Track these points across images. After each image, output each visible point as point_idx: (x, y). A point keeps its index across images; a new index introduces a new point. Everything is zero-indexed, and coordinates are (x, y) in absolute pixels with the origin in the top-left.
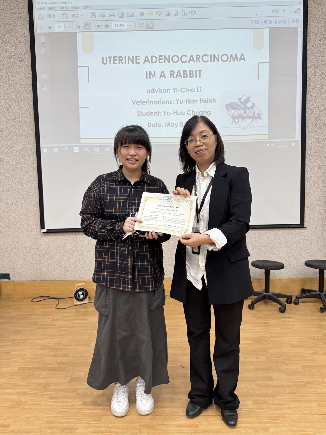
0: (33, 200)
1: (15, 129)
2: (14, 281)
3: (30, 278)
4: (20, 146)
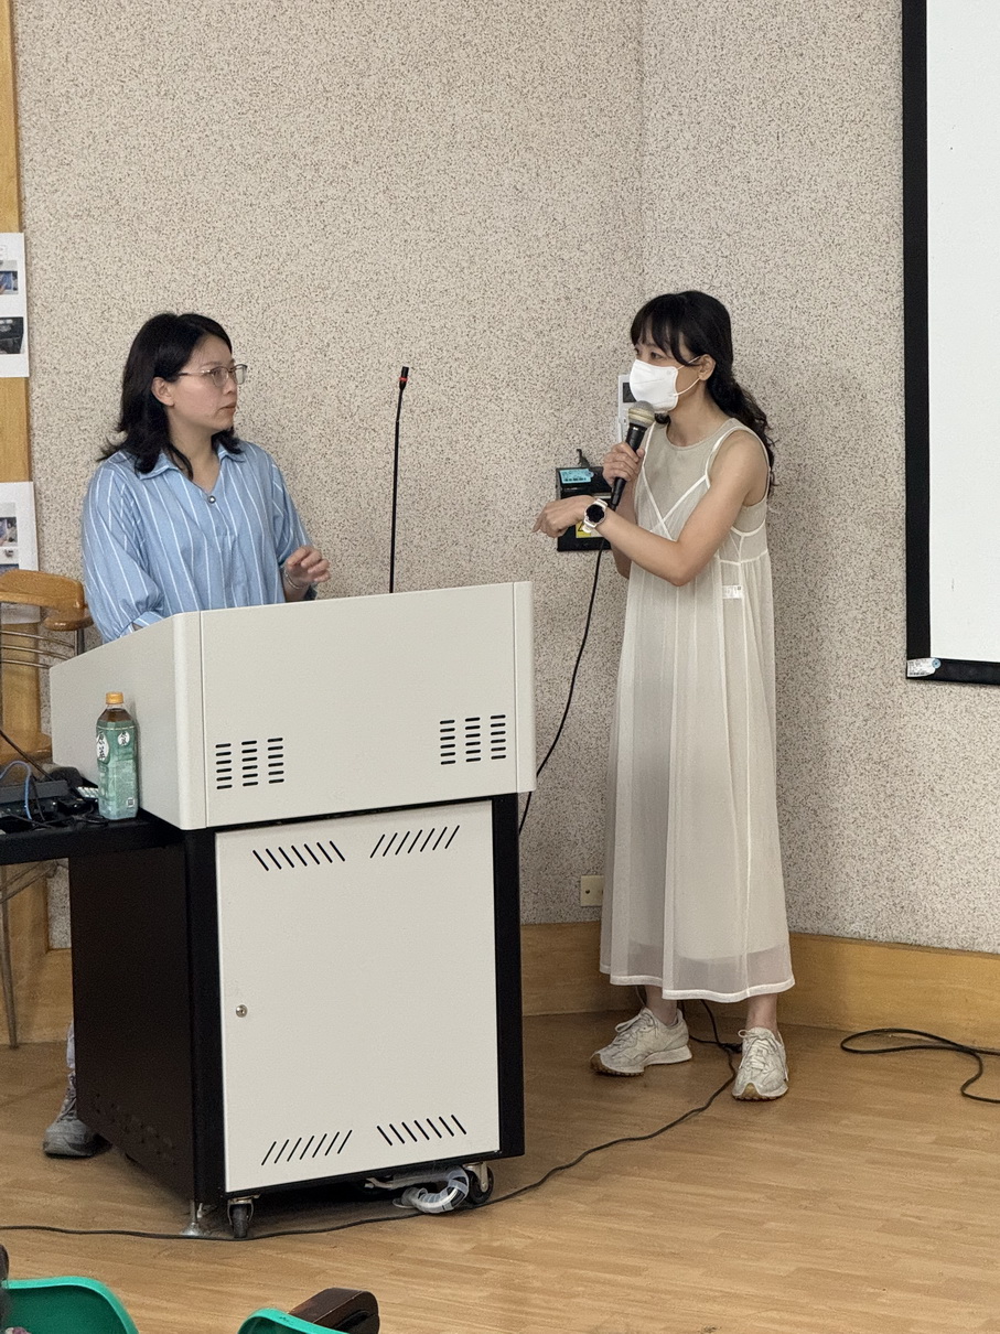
1: (800, 100)
4: (821, 193)
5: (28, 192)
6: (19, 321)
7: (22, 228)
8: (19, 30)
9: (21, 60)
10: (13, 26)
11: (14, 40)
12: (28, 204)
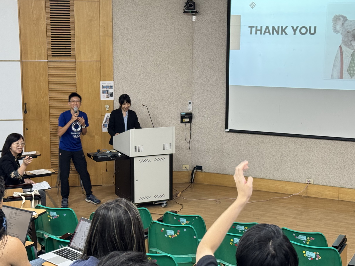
0: (221, 116)
2: (204, 172)
3: (216, 171)
5: (114, 76)
6: (113, 93)
7: (113, 81)
8: (114, 55)
9: (114, 59)
10: (113, 55)
11: (113, 57)
12: (114, 78)
